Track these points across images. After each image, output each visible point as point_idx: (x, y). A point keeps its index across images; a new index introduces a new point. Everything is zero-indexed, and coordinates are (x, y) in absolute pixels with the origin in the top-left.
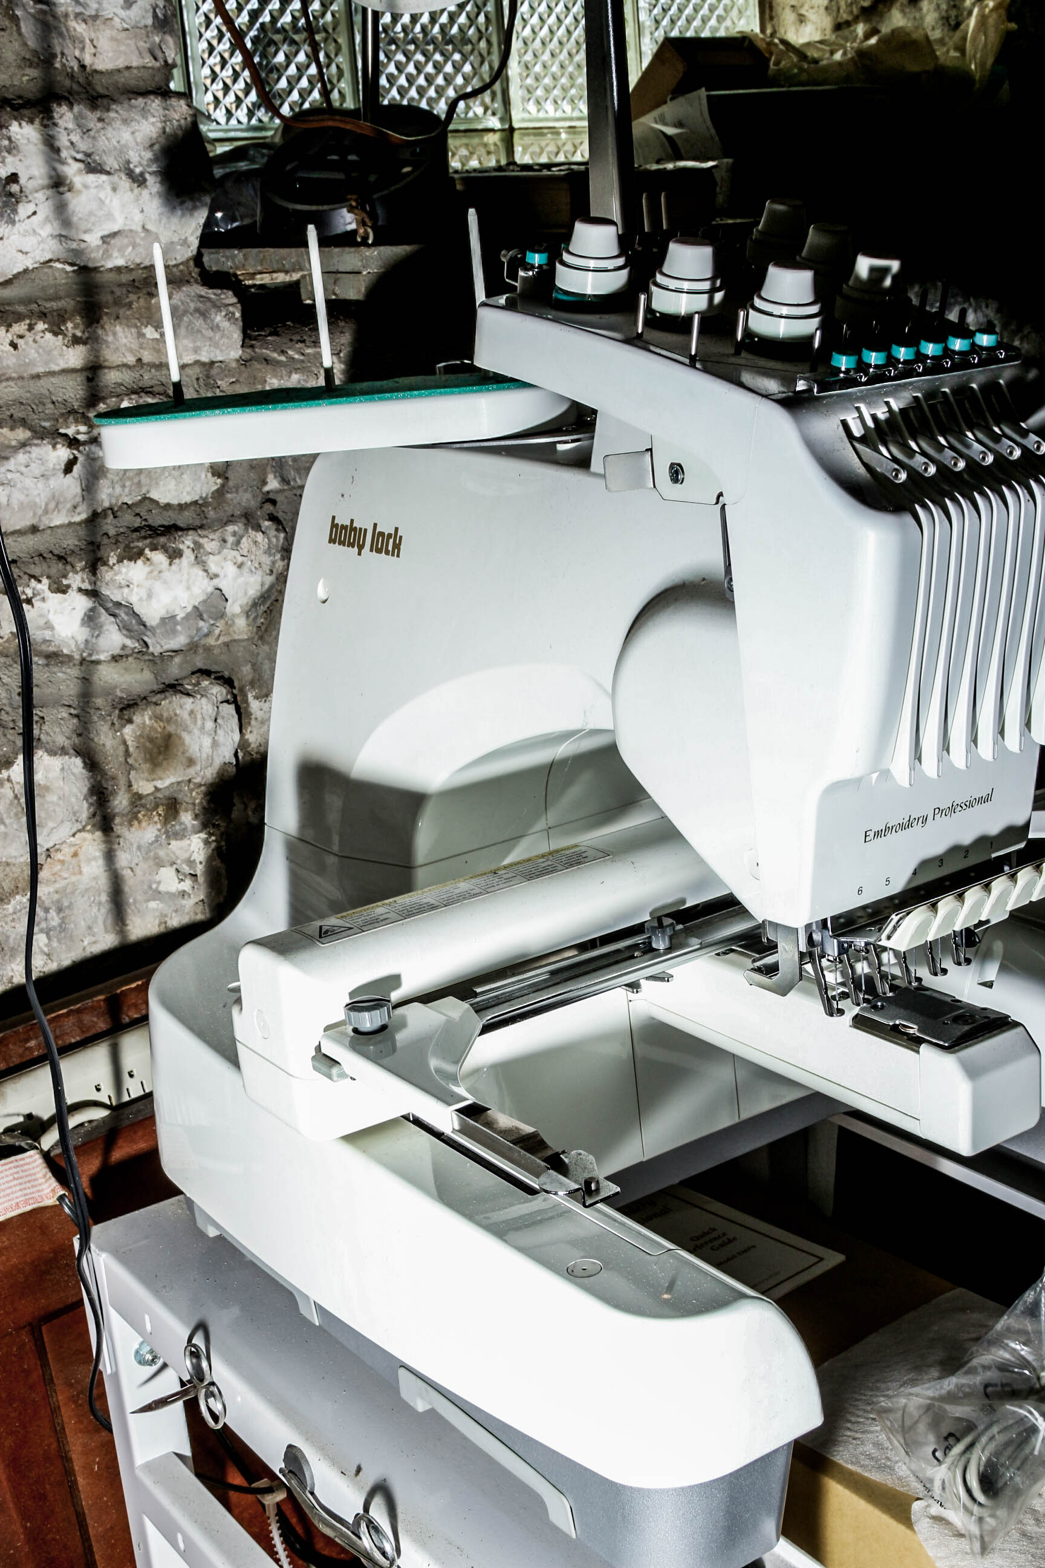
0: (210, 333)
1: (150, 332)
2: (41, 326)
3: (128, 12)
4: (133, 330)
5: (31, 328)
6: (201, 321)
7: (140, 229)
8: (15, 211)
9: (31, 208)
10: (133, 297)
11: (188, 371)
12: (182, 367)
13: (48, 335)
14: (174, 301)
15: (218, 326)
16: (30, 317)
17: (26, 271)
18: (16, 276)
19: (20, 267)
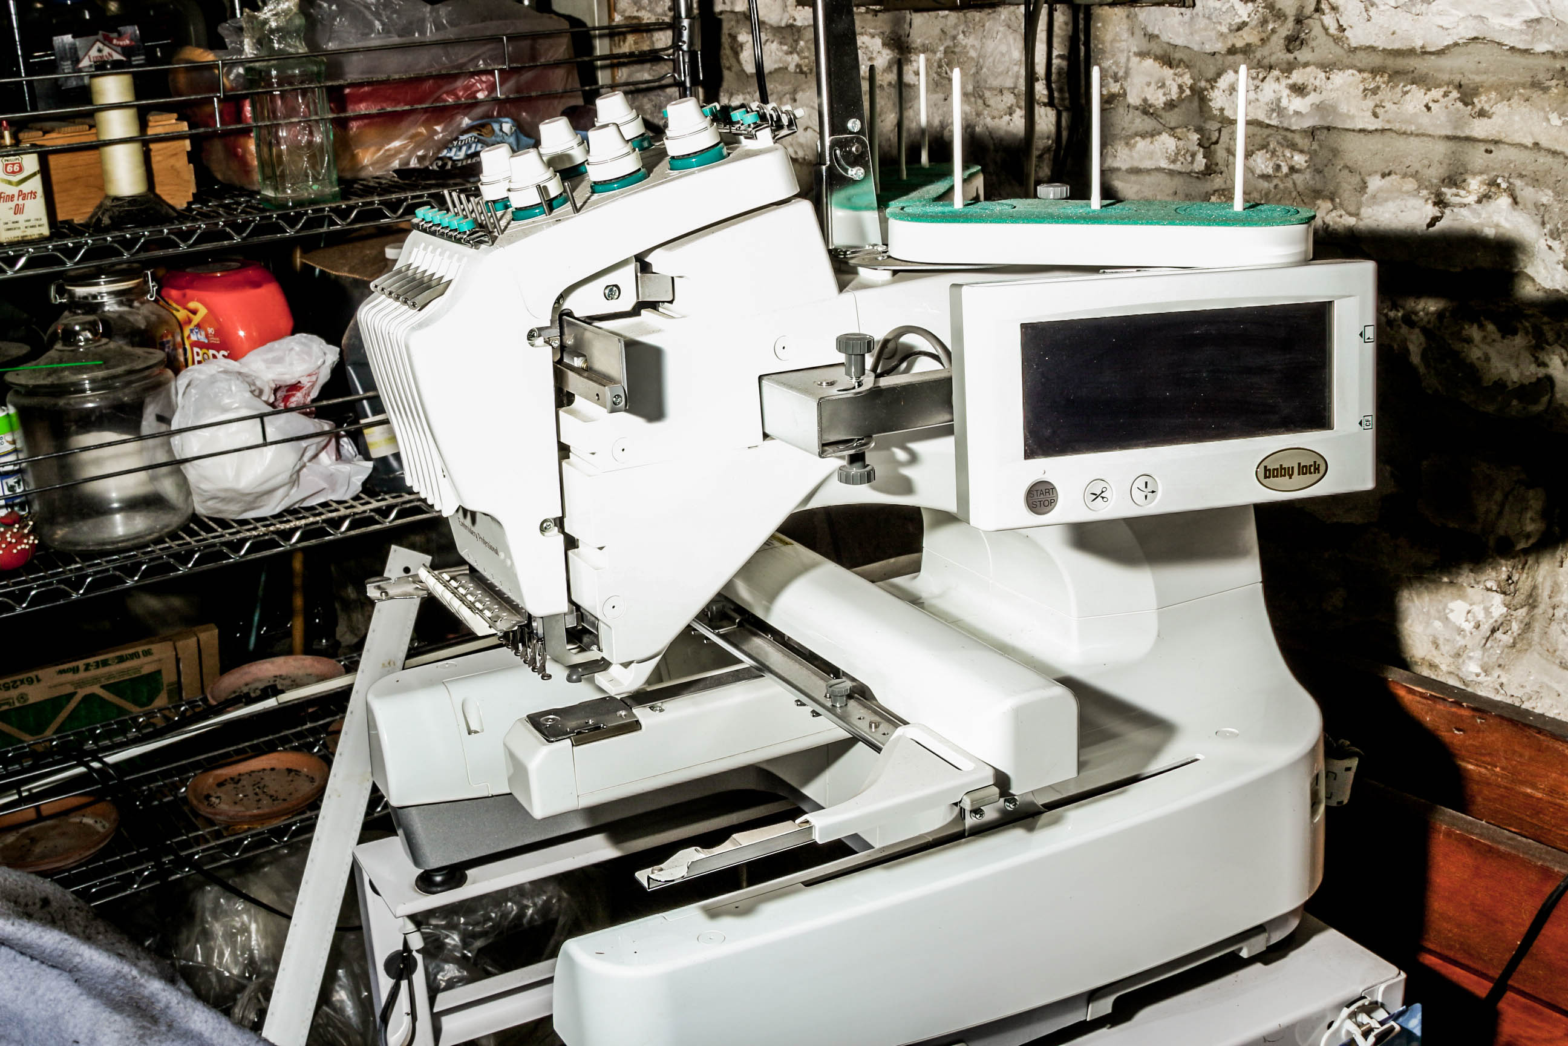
2: (1454, 95)
5: (1446, 95)
10: (1553, 83)
13: (1459, 105)
16: (1448, 85)
17: (1456, 44)
18: (1448, 47)
19: (1449, 41)
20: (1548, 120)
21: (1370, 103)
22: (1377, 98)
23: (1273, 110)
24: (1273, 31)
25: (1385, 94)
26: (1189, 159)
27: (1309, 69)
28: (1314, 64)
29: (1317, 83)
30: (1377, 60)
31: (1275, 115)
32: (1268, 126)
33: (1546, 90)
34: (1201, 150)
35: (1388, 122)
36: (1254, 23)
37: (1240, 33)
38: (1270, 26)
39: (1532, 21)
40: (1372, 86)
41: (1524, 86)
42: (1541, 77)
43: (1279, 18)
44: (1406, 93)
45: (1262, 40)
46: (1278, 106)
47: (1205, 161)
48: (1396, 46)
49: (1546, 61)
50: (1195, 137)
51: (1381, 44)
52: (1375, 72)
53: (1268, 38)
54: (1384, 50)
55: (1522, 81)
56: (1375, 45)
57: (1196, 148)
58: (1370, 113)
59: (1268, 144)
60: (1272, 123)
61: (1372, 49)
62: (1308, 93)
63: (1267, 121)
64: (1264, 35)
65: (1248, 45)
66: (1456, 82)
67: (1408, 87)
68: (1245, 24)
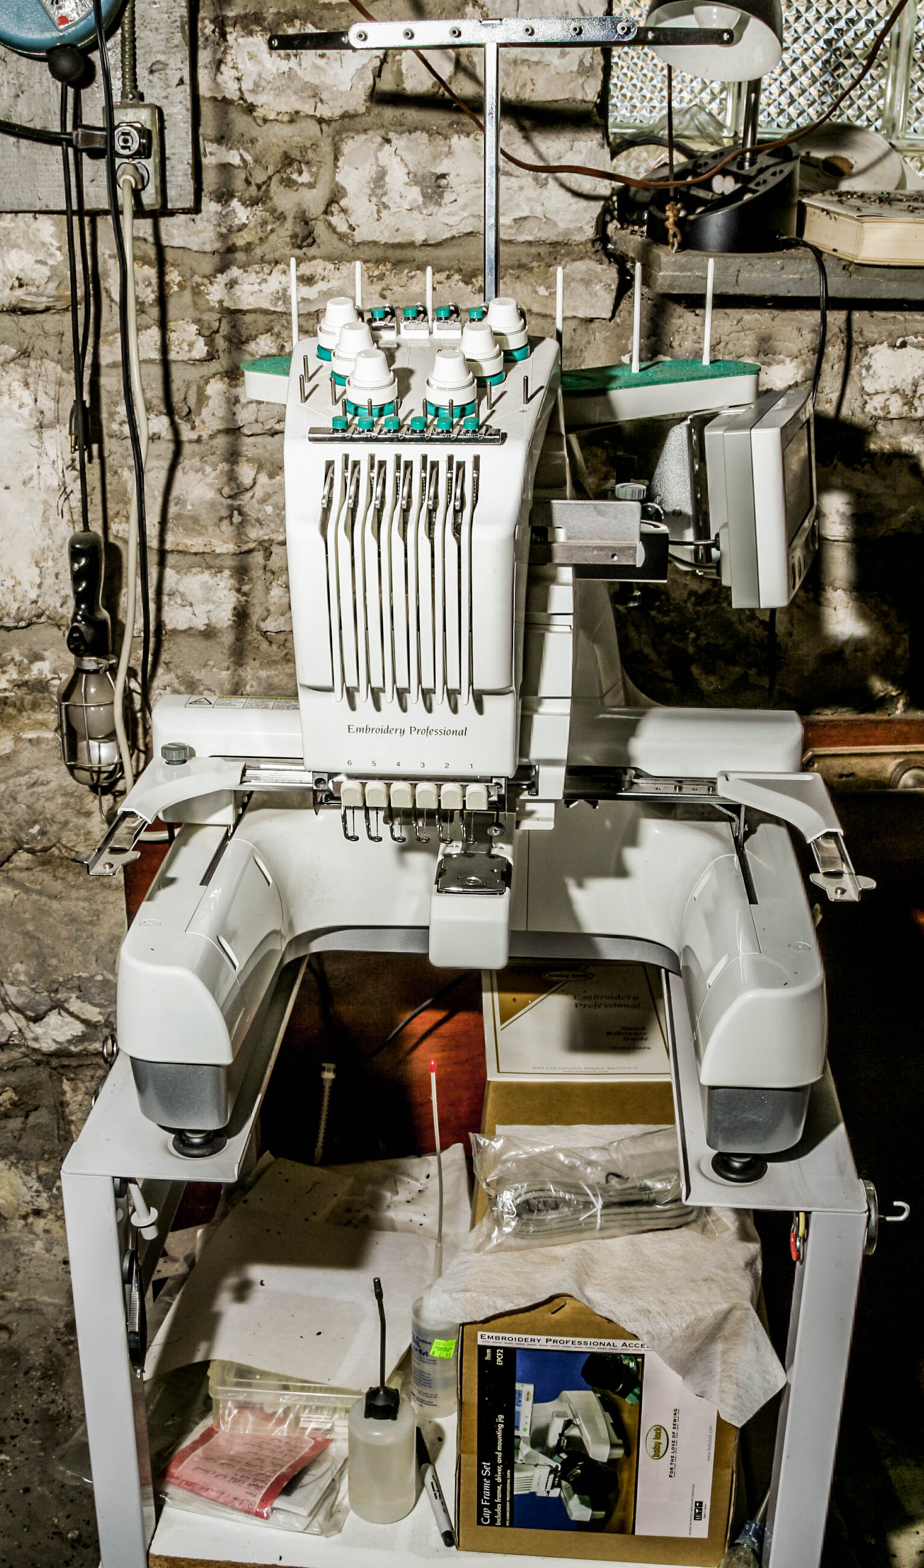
0: (588, 298)
1: (542, 291)
2: (457, 277)
3: (562, 61)
4: (530, 288)
5: (448, 277)
6: (583, 288)
7: (542, 216)
8: (441, 196)
9: (453, 197)
10: (535, 264)
11: (568, 322)
12: (565, 319)
13: (461, 284)
14: (567, 271)
15: (596, 294)
16: (449, 270)
17: (453, 238)
18: (446, 240)
19: (448, 235)
20: (536, 292)
21: (377, 287)
22: (383, 284)
23: (278, 299)
24: (272, 231)
25: (391, 279)
26: (186, 348)
27: (314, 262)
28: (321, 258)
29: (326, 273)
30: (379, 253)
31: (280, 302)
32: (275, 312)
33: (531, 270)
34: (202, 339)
35: (396, 301)
36: (251, 225)
37: (241, 233)
38: (269, 228)
39: (520, 219)
40: (376, 273)
41: (512, 268)
42: (524, 260)
43: (279, 219)
44: (412, 277)
45: (261, 239)
46: (284, 295)
47: (206, 348)
48: (397, 241)
49: (524, 249)
50: (194, 328)
51: (383, 239)
52: (378, 262)
53: (267, 237)
54: (385, 244)
55: (511, 263)
56: (376, 239)
57: (194, 338)
58: (377, 296)
59: (272, 328)
60: (278, 309)
61: (375, 243)
62: (316, 282)
63: (273, 309)
64: (263, 235)
65: (249, 244)
66: (456, 267)
67: (413, 273)
68: (245, 225)
